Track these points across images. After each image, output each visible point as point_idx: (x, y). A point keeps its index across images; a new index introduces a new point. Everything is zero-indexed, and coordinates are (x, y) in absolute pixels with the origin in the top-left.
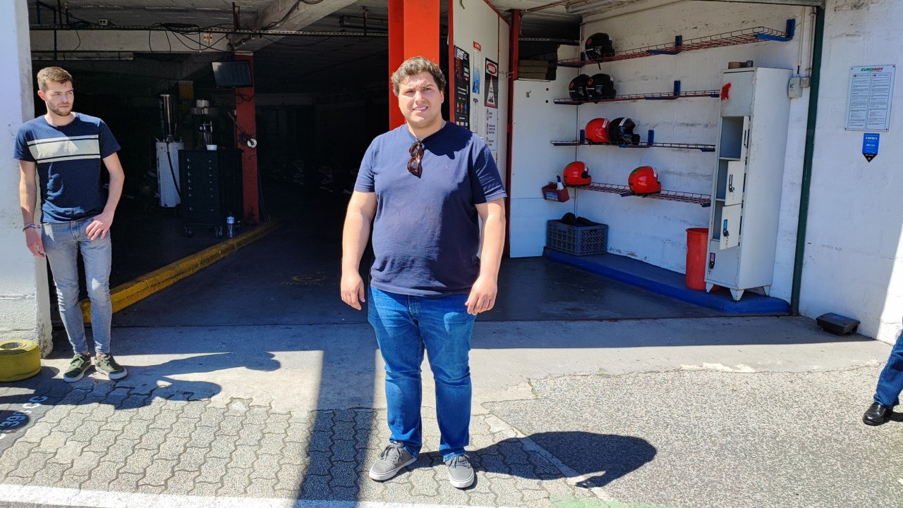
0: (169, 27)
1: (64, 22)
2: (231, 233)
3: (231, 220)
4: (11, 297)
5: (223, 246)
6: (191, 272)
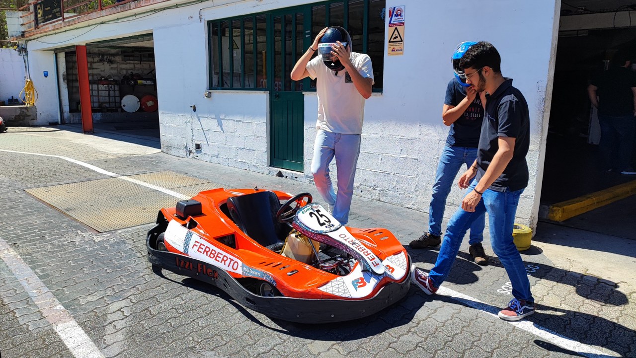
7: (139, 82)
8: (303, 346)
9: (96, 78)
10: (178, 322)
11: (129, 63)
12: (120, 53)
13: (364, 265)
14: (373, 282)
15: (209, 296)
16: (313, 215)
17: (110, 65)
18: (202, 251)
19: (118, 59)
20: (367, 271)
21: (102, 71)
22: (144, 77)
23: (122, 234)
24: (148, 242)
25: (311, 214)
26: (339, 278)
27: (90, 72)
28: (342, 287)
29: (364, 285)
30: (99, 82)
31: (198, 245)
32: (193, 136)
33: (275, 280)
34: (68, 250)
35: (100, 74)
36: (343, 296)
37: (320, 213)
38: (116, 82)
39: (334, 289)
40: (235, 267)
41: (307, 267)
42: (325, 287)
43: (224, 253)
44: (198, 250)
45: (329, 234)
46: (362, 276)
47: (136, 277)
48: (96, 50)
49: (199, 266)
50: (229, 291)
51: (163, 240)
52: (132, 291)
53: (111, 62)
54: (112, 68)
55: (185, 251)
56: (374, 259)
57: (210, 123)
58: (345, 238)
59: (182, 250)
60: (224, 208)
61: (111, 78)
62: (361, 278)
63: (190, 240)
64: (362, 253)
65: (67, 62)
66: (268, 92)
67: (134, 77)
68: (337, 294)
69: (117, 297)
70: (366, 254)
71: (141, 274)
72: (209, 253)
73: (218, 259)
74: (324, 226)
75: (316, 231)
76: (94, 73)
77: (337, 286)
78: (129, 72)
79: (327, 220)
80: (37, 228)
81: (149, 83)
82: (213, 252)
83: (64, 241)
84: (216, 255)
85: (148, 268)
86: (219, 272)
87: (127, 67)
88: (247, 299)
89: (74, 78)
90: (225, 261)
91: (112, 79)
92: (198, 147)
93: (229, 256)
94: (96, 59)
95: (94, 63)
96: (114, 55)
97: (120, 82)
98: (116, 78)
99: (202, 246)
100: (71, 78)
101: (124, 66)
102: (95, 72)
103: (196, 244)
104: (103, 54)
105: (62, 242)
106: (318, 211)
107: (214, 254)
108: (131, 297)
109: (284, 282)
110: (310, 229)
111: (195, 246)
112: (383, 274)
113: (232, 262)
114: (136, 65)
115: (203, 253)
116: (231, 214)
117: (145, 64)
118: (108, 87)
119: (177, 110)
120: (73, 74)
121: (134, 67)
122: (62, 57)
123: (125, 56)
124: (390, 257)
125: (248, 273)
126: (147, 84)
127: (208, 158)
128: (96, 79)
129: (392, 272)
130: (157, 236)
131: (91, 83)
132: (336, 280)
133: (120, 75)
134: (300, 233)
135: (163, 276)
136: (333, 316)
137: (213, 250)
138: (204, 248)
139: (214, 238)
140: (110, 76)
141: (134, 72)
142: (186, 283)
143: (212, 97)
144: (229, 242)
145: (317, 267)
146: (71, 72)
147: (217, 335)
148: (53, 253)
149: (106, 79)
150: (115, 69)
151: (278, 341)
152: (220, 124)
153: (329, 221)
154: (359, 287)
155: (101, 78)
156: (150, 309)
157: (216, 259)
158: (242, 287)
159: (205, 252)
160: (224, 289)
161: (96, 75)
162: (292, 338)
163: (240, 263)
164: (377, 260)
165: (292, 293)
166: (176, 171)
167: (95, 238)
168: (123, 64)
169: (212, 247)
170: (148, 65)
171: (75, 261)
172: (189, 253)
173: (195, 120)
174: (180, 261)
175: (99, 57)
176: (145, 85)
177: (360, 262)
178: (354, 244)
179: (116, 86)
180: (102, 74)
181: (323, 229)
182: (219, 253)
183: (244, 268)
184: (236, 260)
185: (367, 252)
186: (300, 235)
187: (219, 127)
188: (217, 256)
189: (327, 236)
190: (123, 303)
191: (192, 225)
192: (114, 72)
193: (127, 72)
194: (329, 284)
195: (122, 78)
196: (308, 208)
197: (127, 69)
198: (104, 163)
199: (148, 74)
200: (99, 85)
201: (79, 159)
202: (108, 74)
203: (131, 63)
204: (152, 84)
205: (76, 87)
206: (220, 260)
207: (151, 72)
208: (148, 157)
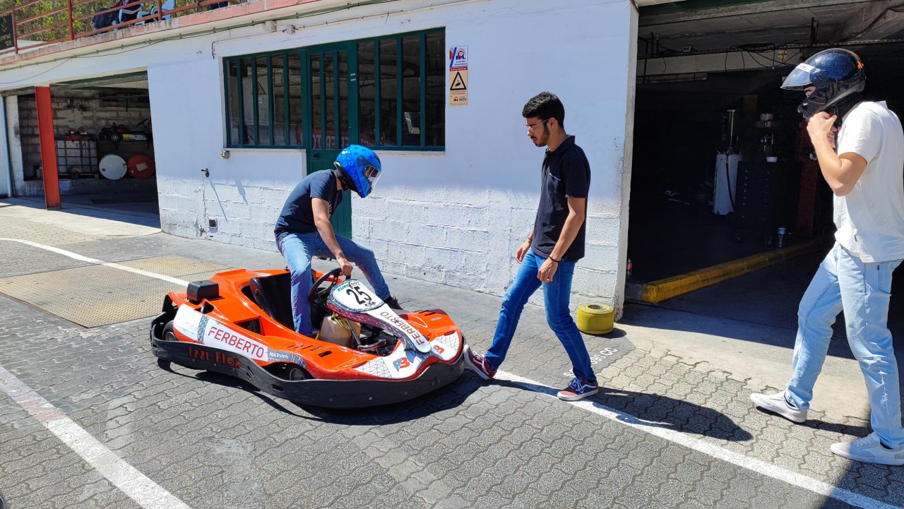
0: (746, 47)
1: (655, 52)
2: (780, 243)
3: (782, 231)
5: (771, 255)
6: (737, 274)
7: (125, 136)
8: (337, 431)
9: (61, 131)
10: (193, 415)
11: (111, 111)
12: (98, 96)
13: (407, 344)
14: (417, 361)
15: (230, 389)
16: (351, 292)
17: (82, 114)
18: (221, 337)
19: (94, 104)
20: (411, 350)
21: (70, 122)
22: (132, 130)
23: (118, 329)
24: (153, 333)
25: (349, 291)
26: (379, 358)
27: (55, 122)
28: (382, 368)
29: (408, 365)
30: (66, 137)
31: (216, 331)
32: (206, 209)
33: (305, 361)
34: (48, 348)
35: (67, 126)
36: (382, 376)
37: (359, 290)
38: (91, 137)
39: (372, 369)
40: (260, 354)
41: (346, 349)
42: (361, 367)
43: (247, 339)
44: (215, 337)
45: (369, 313)
46: (405, 356)
47: (138, 373)
48: (62, 93)
49: (217, 356)
50: (253, 380)
51: (171, 329)
52: (135, 387)
53: (83, 109)
54: (85, 118)
55: (199, 339)
56: (419, 336)
57: (228, 192)
58: (387, 316)
59: (196, 339)
60: (247, 291)
61: (84, 131)
62: (403, 359)
63: (205, 326)
64: (405, 331)
65: (20, 109)
66: (305, 150)
67: (118, 130)
68: (376, 375)
69: (117, 394)
70: (410, 331)
71: (145, 370)
72: (228, 340)
73: (239, 345)
74: (364, 304)
75: (354, 310)
76: (59, 124)
77: (376, 366)
78: (111, 123)
79: (368, 298)
80: (4, 325)
81: (140, 137)
82: (234, 339)
83: (42, 338)
84: (237, 342)
85: (154, 363)
86: (241, 360)
87: (108, 115)
88: (274, 386)
90: (248, 348)
91: (86, 133)
92: (213, 224)
93: (253, 342)
94: (63, 105)
95: (58, 109)
96: (87, 99)
97: (98, 138)
98: (92, 132)
99: (220, 333)
100: (25, 131)
101: (102, 115)
102: (60, 122)
104: (72, 98)
105: (38, 339)
106: (357, 288)
107: (234, 341)
108: (135, 393)
109: (315, 363)
110: (347, 307)
111: (211, 333)
112: (428, 353)
113: (257, 348)
114: (119, 113)
115: (222, 340)
116: (255, 298)
117: (134, 111)
118: (80, 143)
119: (181, 174)
120: (28, 127)
121: (118, 116)
122: (13, 103)
123: (104, 100)
124: (441, 337)
125: (276, 358)
126: (137, 139)
127: (226, 239)
128: (63, 133)
129: (441, 352)
130: (164, 326)
131: (57, 138)
132: (374, 360)
133: (96, 127)
134: (337, 315)
135: (172, 372)
136: (371, 398)
137: (233, 336)
138: (223, 334)
139: (234, 323)
140: (82, 129)
141: (118, 123)
142: (201, 377)
143: (230, 158)
144: (252, 326)
145: (355, 348)
146: (25, 122)
147: (239, 424)
148: (30, 351)
149: (77, 133)
150: (89, 118)
151: (310, 427)
152: (242, 193)
153: (370, 299)
154: (401, 367)
155: (70, 132)
156: (159, 404)
157: (237, 346)
158: (267, 373)
159: (224, 339)
160: (246, 380)
161: (62, 127)
162: (325, 425)
163: (266, 348)
164: (422, 338)
165: (324, 375)
166: (184, 256)
167: (82, 334)
168: (101, 111)
169: (232, 333)
170: (138, 113)
171: (59, 359)
172: (204, 341)
173: (209, 189)
174: (193, 351)
175: (66, 101)
176: (134, 140)
177: (403, 341)
178: (397, 321)
179: (91, 142)
180: (71, 125)
181: (362, 307)
182: (240, 339)
183: (271, 354)
184: (261, 345)
185: (411, 330)
186: (337, 318)
187: (241, 197)
188: (239, 343)
189: (366, 314)
190: (125, 400)
191: (208, 309)
192: (88, 123)
193: (107, 123)
194: (367, 364)
195: (100, 131)
196: (345, 284)
197: (107, 119)
198: (82, 247)
199: (137, 126)
200: (67, 142)
201: (45, 243)
202: (80, 125)
203: (114, 111)
204: (145, 139)
205: (33, 144)
206: (242, 347)
207: (142, 123)
208: (143, 239)
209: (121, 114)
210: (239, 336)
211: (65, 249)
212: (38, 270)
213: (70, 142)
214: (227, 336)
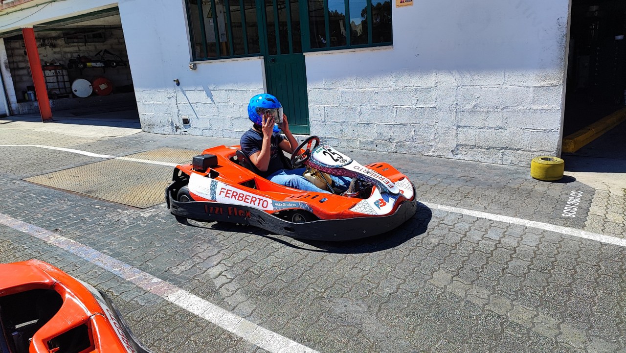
4: (542, 130)
7: (88, 64)
11: (73, 46)
12: (62, 35)
13: (382, 188)
14: (392, 201)
16: (326, 154)
17: (52, 50)
18: (230, 196)
19: (61, 42)
21: (44, 56)
22: (93, 59)
25: (324, 153)
26: (363, 201)
28: (368, 208)
29: (385, 204)
30: (45, 68)
31: (225, 191)
32: (179, 111)
36: (371, 214)
37: (332, 152)
38: (62, 67)
39: (362, 209)
40: (265, 205)
42: (354, 208)
43: (252, 195)
44: (226, 196)
45: (345, 167)
46: (381, 198)
49: (229, 210)
50: (264, 226)
51: (186, 193)
53: (53, 46)
54: (55, 53)
55: (212, 199)
56: (389, 182)
57: (198, 96)
58: (359, 169)
59: (209, 198)
61: (56, 63)
62: (380, 200)
63: (216, 188)
67: (83, 60)
68: (366, 213)
70: (381, 179)
72: (237, 197)
73: (247, 200)
74: (339, 161)
75: (333, 166)
77: (364, 207)
78: (75, 55)
79: (340, 157)
81: (99, 64)
82: (241, 195)
84: (244, 198)
86: (251, 210)
87: (71, 50)
88: (286, 229)
89: (15, 66)
90: (254, 201)
91: (58, 64)
92: (186, 122)
93: (257, 197)
96: (55, 38)
97: (68, 67)
98: (61, 62)
99: (229, 192)
100: (12, 66)
101: (68, 49)
103: (223, 190)
104: (44, 38)
106: (329, 150)
107: (242, 197)
110: (327, 165)
111: (222, 193)
113: (262, 202)
114: (80, 47)
115: (232, 198)
117: (90, 45)
118: (56, 72)
120: (14, 62)
121: (79, 50)
122: (1, 43)
123: (68, 38)
124: (397, 182)
125: (282, 207)
126: (97, 66)
127: (199, 132)
132: (361, 202)
133: (64, 59)
134: (315, 172)
136: (365, 232)
137: (240, 194)
138: (231, 193)
139: (239, 183)
140: (54, 61)
141: (81, 55)
144: (250, 184)
149: (51, 64)
150: (58, 53)
153: (342, 157)
154: (381, 206)
155: (46, 64)
157: (245, 201)
158: (279, 219)
159: (234, 197)
160: (258, 226)
163: (270, 201)
164: (391, 183)
165: (328, 216)
168: (66, 47)
169: (239, 191)
170: (94, 47)
172: (217, 200)
174: (209, 208)
175: (40, 41)
176: (95, 67)
177: (377, 186)
178: (368, 172)
179: (63, 70)
180: (45, 59)
181: (339, 163)
182: (247, 195)
183: (274, 204)
184: (264, 199)
185: (381, 177)
186: (315, 174)
187: (209, 99)
188: (246, 198)
189: (344, 169)
192: (58, 56)
193: (72, 56)
194: (357, 206)
195: (68, 62)
196: (320, 148)
197: (71, 53)
198: (88, 146)
199: (95, 56)
200: (46, 71)
201: (58, 146)
202: (52, 59)
203: (75, 46)
204: (103, 65)
205: (18, 75)
206: (249, 201)
207: (99, 53)
208: (132, 137)
209: (81, 48)
210: (245, 193)
211: (77, 149)
212: (67, 167)
213: (48, 71)
214: (235, 194)
